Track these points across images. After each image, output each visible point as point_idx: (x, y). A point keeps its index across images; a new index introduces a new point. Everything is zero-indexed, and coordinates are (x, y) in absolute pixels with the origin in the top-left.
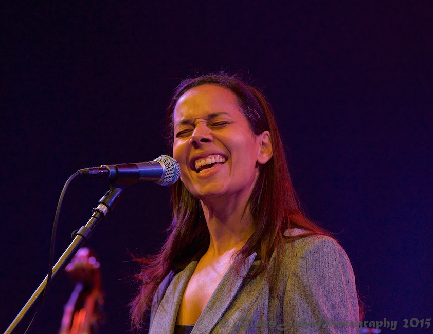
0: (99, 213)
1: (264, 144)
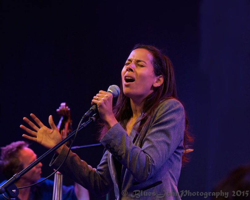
1: (159, 80)
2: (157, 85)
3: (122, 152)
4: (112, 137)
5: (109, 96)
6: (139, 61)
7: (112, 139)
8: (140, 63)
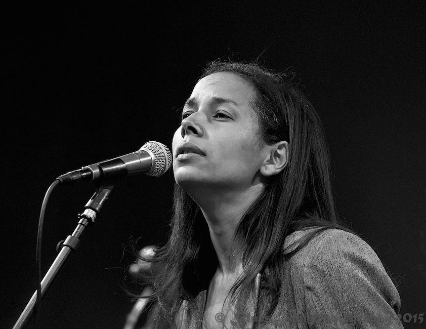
0: (86, 220)
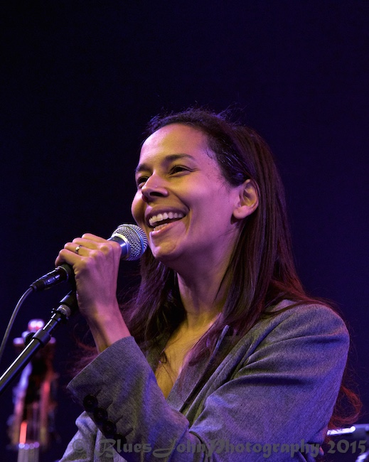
1: (246, 195)
2: (244, 211)
3: (128, 426)
4: (105, 377)
5: (111, 249)
6: (172, 158)
7: (103, 384)
8: (177, 162)
